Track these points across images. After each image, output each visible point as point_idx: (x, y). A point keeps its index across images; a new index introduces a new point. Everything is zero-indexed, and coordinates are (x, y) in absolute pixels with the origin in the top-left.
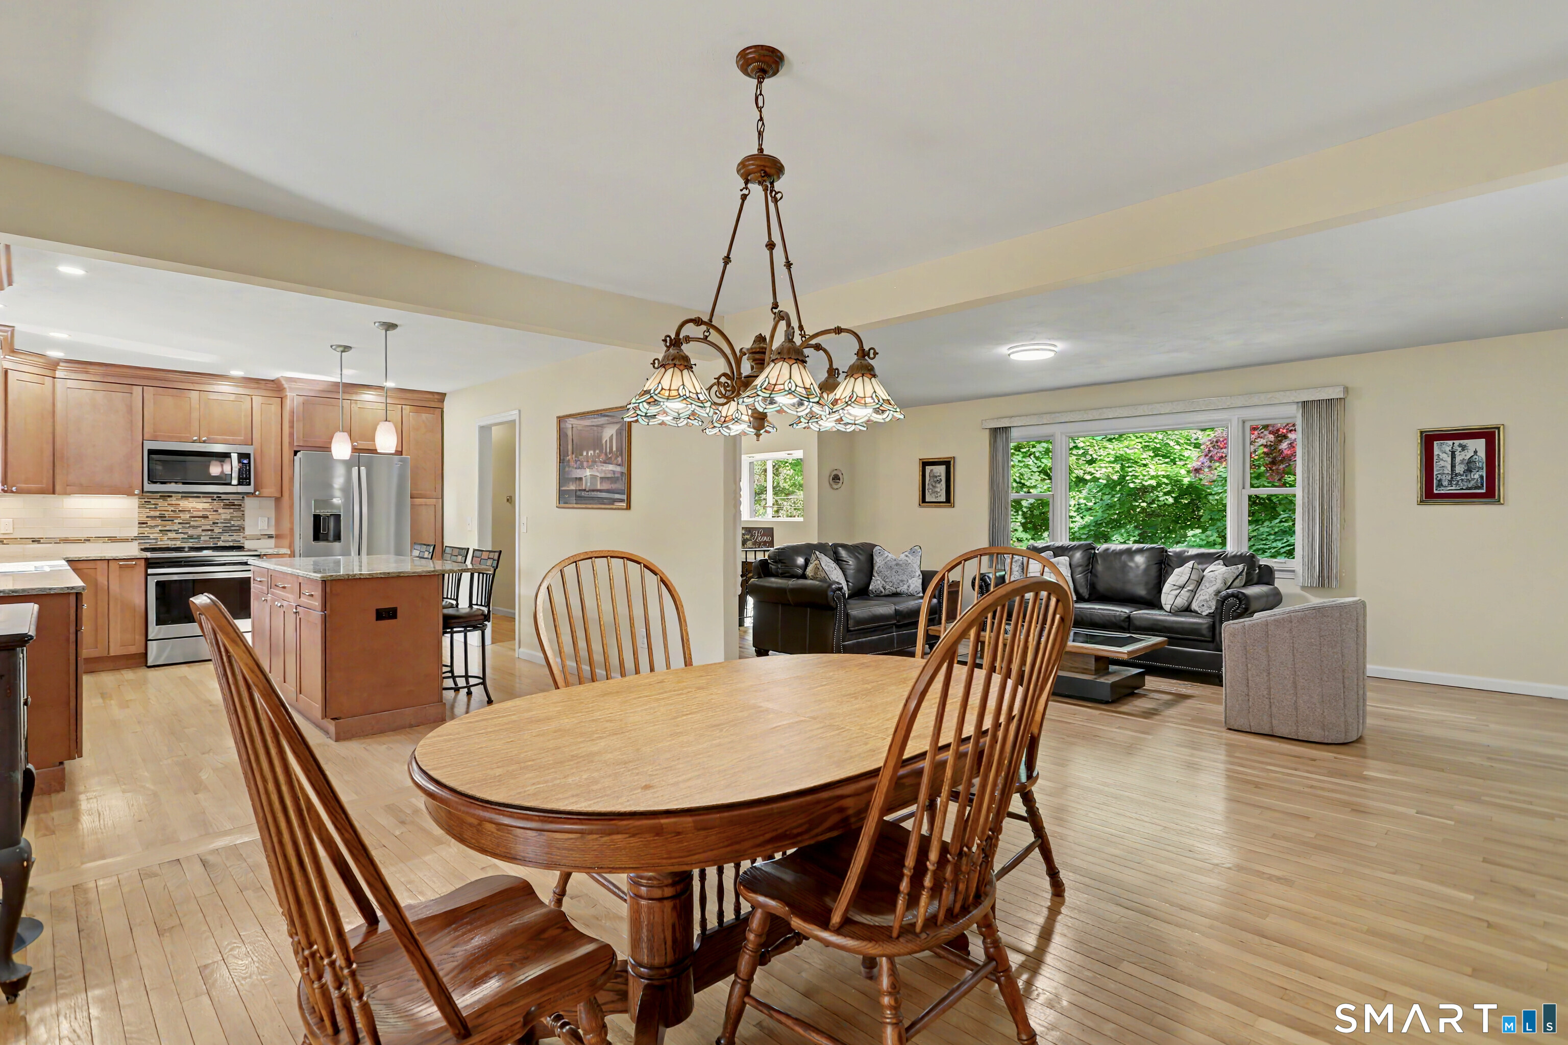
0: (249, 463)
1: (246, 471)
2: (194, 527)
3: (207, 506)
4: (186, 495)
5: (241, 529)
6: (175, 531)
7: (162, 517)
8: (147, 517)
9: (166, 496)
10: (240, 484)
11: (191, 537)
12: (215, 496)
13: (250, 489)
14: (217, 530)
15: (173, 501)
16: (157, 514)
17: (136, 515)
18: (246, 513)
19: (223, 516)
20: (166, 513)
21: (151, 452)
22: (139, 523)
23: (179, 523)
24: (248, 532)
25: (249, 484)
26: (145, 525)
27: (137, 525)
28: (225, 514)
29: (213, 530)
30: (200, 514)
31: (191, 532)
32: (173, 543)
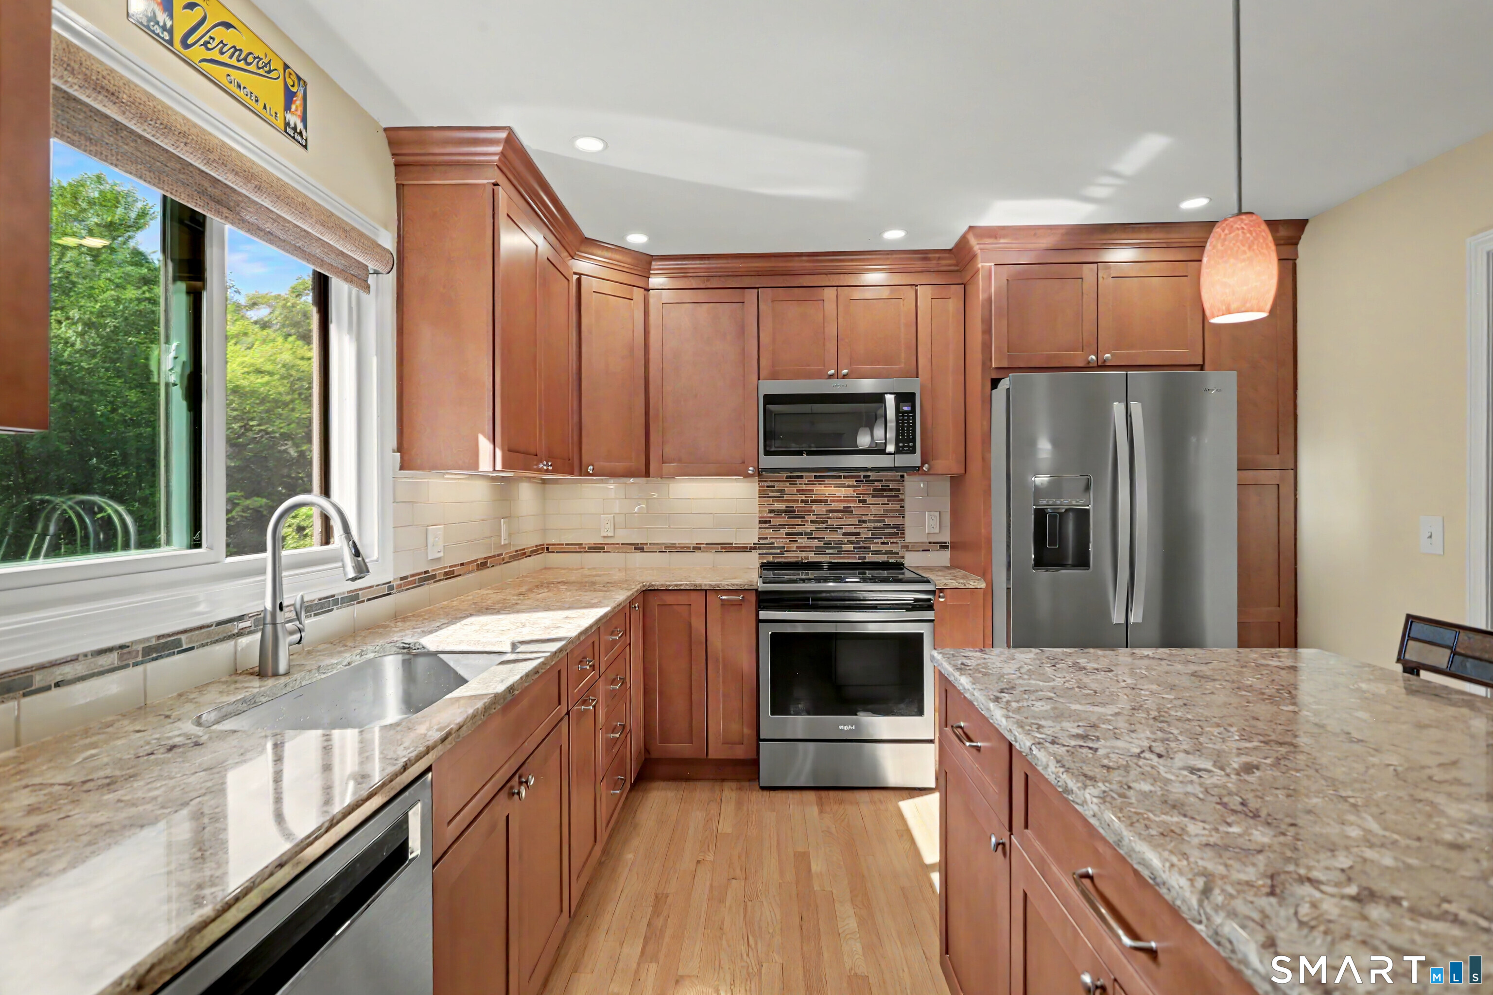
0: (913, 410)
1: (908, 427)
2: (834, 529)
3: (850, 492)
4: (822, 475)
5: (900, 531)
6: (806, 534)
7: (789, 511)
8: (771, 511)
9: (793, 475)
10: (898, 451)
11: (828, 545)
12: (862, 474)
13: (915, 460)
14: (865, 534)
15: (802, 484)
16: (782, 506)
17: (756, 509)
18: (907, 504)
19: (874, 510)
20: (795, 505)
21: (770, 399)
22: (760, 522)
23: (812, 522)
24: (911, 536)
25: (913, 451)
26: (767, 525)
27: (757, 525)
28: (876, 507)
29: (859, 534)
30: (841, 506)
31: (829, 536)
32: (804, 554)
